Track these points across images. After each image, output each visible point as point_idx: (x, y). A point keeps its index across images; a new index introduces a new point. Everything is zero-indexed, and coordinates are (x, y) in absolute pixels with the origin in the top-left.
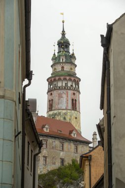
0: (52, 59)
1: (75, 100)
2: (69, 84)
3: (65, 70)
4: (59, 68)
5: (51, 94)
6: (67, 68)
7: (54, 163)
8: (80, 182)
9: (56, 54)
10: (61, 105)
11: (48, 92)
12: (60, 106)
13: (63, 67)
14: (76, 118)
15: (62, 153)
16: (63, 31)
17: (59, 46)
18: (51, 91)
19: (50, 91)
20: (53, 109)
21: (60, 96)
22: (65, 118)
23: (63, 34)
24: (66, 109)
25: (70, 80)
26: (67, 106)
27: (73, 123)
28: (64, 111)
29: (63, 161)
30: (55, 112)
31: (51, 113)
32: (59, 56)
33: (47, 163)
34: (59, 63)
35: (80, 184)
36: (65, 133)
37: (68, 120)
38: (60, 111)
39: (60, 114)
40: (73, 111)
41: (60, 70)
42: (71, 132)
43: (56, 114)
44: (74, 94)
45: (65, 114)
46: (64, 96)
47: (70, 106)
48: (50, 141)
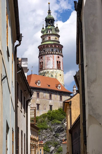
1: (60, 62)
3: (51, 39)
5: (42, 58)
6: (53, 38)
7: (45, 109)
8: (64, 122)
9: (45, 28)
10: (49, 66)
11: (39, 56)
13: (49, 37)
14: (60, 75)
15: (50, 101)
16: (49, 11)
17: (46, 22)
18: (41, 55)
20: (43, 68)
21: (48, 59)
22: (52, 76)
23: (49, 12)
24: (53, 69)
25: (55, 47)
26: (54, 66)
27: (59, 79)
28: (51, 70)
29: (51, 106)
30: (45, 71)
33: (40, 108)
35: (65, 123)
36: (53, 87)
37: (54, 77)
38: (48, 70)
39: (48, 72)
40: (58, 70)
41: (48, 39)
42: (57, 86)
43: (45, 73)
44: (58, 57)
45: (52, 72)
46: (51, 59)
47: (56, 66)
48: (41, 93)
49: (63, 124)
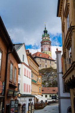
0: (42, 36)
1: (50, 48)
2: (48, 43)
4: (44, 38)
6: (47, 38)
7: (43, 67)
12: (45, 50)
15: (46, 63)
17: (44, 32)
19: (42, 46)
21: (45, 47)
23: (45, 29)
25: (48, 42)
27: (49, 55)
29: (46, 66)
31: (42, 52)
32: (44, 35)
33: (41, 66)
34: (44, 37)
36: (47, 57)
37: (47, 54)
42: (49, 57)
43: (44, 52)
44: (49, 46)
45: (47, 52)
46: (46, 47)
47: (48, 50)
48: (42, 59)
49: (51, 73)
